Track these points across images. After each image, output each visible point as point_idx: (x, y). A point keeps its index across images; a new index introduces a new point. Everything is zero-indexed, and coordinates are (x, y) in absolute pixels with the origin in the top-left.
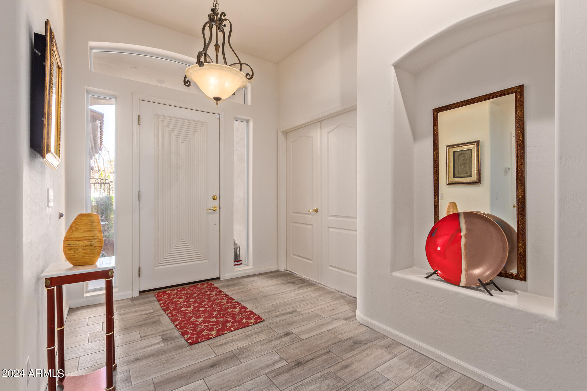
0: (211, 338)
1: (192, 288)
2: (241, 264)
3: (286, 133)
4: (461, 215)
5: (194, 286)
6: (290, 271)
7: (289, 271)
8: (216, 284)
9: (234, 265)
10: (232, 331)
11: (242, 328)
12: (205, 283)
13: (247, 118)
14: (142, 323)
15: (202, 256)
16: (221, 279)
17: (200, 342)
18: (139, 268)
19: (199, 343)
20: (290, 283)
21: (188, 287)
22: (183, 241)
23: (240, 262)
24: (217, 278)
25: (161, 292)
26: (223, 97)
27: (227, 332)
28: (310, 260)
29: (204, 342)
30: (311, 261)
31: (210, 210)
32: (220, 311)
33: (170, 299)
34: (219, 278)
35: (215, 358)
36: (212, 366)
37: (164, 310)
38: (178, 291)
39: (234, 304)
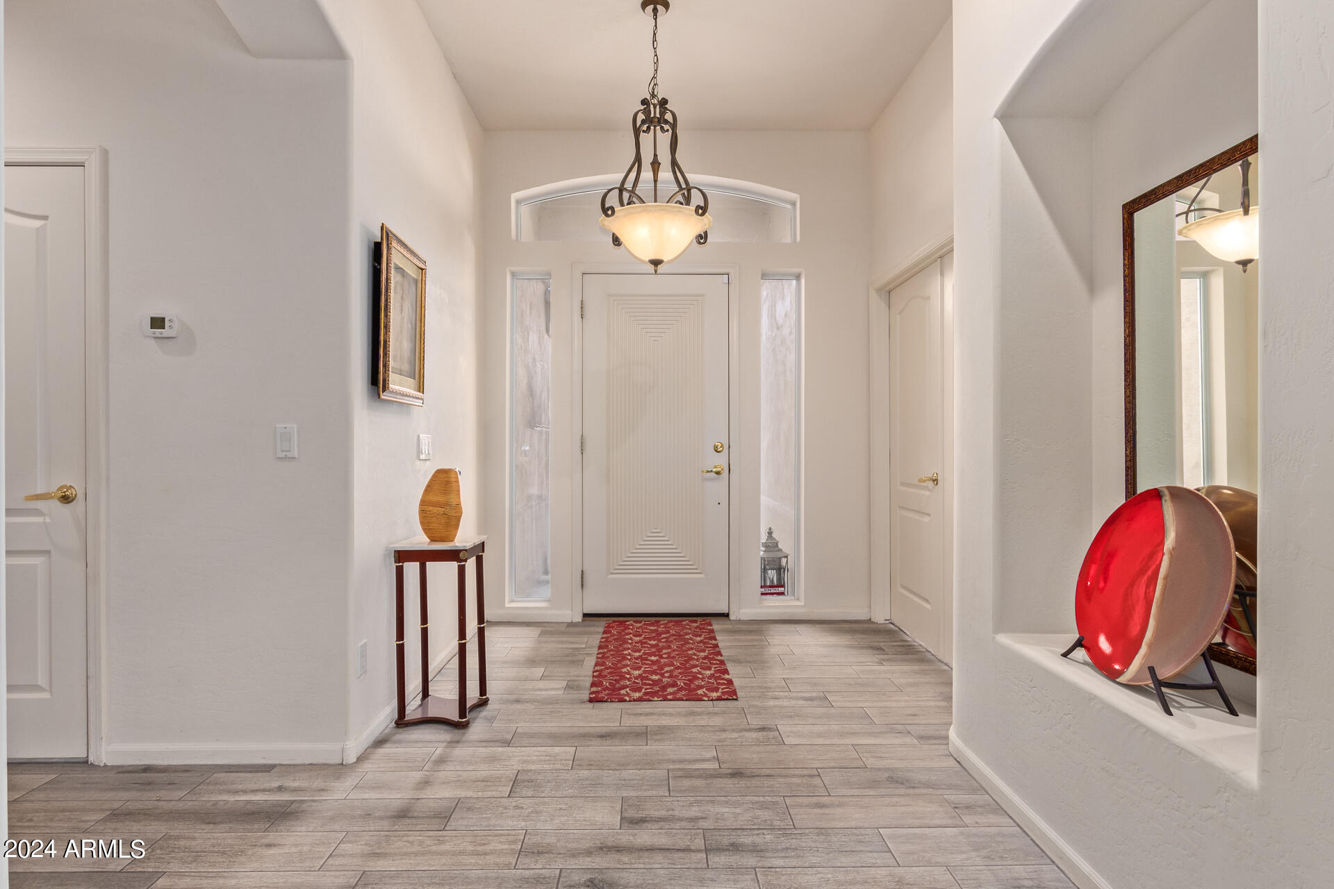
0: (625, 701)
1: (670, 625)
2: (782, 594)
3: (888, 292)
4: (1165, 495)
5: (677, 622)
6: (897, 627)
7: (895, 626)
8: (717, 626)
9: (762, 594)
10: (665, 699)
11: (686, 700)
12: (699, 619)
13: (796, 270)
14: (558, 659)
15: (692, 565)
16: (732, 617)
17: (606, 701)
18: (582, 571)
19: (605, 703)
20: (872, 648)
22: (656, 531)
23: (781, 590)
24: (724, 614)
25: (618, 621)
26: (666, 257)
27: (656, 699)
28: (927, 601)
29: (611, 703)
30: (930, 604)
31: (708, 472)
32: (678, 668)
33: (623, 633)
34: (726, 615)
35: (615, 728)
36: (602, 736)
37: (600, 647)
38: (644, 624)
39: (714, 662)
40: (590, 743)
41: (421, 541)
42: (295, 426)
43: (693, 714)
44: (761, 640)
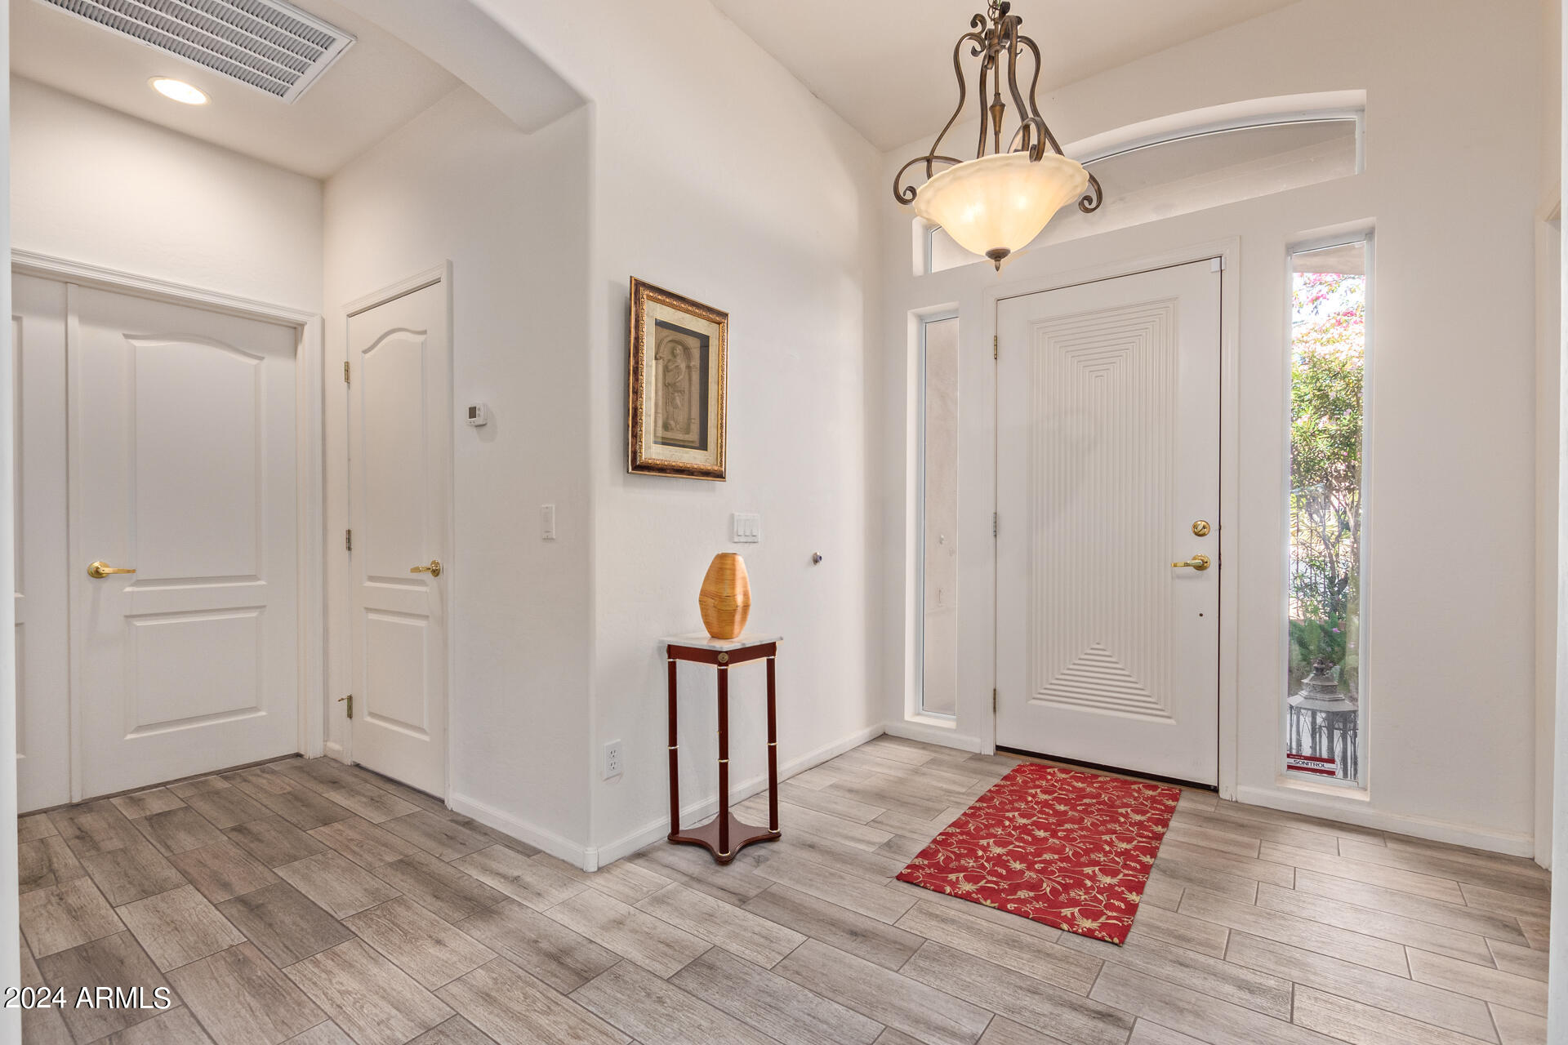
0: (942, 892)
1: (1110, 786)
2: (1329, 773)
8: (1186, 803)
10: (1002, 908)
12: (1164, 786)
14: (916, 801)
16: (1223, 795)
17: (917, 885)
18: (995, 690)
19: (913, 886)
21: (1108, 779)
22: (1097, 646)
23: (1328, 766)
24: (1208, 785)
25: (1037, 766)
27: (990, 903)
29: (922, 889)
31: (1183, 563)
32: (1066, 859)
33: (1031, 784)
34: (1215, 790)
35: (882, 927)
36: (854, 934)
37: (981, 799)
38: (1071, 777)
39: (1133, 864)
40: (831, 939)
41: (698, 635)
42: (554, 506)
43: (1013, 943)
44: (1249, 846)
